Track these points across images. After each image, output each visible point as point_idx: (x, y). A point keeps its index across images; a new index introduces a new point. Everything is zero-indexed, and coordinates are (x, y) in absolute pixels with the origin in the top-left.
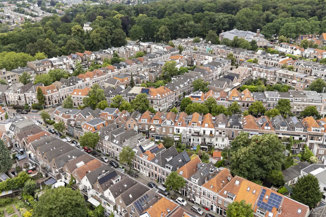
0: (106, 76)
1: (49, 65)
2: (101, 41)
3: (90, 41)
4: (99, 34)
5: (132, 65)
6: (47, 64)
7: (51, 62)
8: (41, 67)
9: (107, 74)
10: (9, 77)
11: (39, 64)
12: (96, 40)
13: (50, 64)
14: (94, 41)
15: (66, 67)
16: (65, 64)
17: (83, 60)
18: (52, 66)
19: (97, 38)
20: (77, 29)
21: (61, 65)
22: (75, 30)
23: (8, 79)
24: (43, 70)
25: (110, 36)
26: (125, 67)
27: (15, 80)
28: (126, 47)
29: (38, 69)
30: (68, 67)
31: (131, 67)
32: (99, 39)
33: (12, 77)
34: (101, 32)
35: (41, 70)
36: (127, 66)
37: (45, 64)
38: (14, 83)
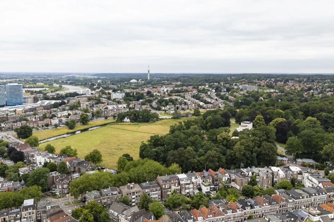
0: (224, 216)
1: (176, 183)
2: (244, 155)
3: (233, 153)
4: (243, 147)
5: (263, 206)
6: (174, 181)
7: (178, 179)
8: (167, 184)
9: (225, 215)
10: (134, 193)
11: (166, 181)
12: (238, 153)
13: (177, 181)
14: (236, 154)
15: (193, 186)
16: (193, 183)
17: (214, 180)
18: (179, 184)
19: (240, 151)
20: (223, 137)
21: (188, 184)
22: (221, 138)
23: (133, 195)
24: (168, 187)
25: (257, 149)
26: (252, 207)
27: (139, 196)
28: (270, 169)
29: (164, 186)
30: (195, 187)
31: (261, 208)
32: (242, 153)
33: (137, 193)
34: (246, 145)
35: (167, 187)
36: (255, 207)
37: (172, 181)
38: (137, 199)
